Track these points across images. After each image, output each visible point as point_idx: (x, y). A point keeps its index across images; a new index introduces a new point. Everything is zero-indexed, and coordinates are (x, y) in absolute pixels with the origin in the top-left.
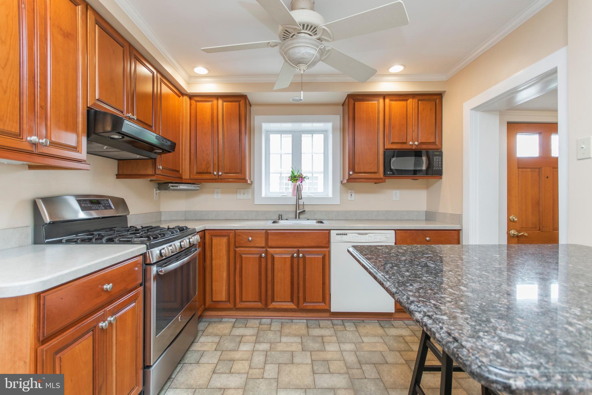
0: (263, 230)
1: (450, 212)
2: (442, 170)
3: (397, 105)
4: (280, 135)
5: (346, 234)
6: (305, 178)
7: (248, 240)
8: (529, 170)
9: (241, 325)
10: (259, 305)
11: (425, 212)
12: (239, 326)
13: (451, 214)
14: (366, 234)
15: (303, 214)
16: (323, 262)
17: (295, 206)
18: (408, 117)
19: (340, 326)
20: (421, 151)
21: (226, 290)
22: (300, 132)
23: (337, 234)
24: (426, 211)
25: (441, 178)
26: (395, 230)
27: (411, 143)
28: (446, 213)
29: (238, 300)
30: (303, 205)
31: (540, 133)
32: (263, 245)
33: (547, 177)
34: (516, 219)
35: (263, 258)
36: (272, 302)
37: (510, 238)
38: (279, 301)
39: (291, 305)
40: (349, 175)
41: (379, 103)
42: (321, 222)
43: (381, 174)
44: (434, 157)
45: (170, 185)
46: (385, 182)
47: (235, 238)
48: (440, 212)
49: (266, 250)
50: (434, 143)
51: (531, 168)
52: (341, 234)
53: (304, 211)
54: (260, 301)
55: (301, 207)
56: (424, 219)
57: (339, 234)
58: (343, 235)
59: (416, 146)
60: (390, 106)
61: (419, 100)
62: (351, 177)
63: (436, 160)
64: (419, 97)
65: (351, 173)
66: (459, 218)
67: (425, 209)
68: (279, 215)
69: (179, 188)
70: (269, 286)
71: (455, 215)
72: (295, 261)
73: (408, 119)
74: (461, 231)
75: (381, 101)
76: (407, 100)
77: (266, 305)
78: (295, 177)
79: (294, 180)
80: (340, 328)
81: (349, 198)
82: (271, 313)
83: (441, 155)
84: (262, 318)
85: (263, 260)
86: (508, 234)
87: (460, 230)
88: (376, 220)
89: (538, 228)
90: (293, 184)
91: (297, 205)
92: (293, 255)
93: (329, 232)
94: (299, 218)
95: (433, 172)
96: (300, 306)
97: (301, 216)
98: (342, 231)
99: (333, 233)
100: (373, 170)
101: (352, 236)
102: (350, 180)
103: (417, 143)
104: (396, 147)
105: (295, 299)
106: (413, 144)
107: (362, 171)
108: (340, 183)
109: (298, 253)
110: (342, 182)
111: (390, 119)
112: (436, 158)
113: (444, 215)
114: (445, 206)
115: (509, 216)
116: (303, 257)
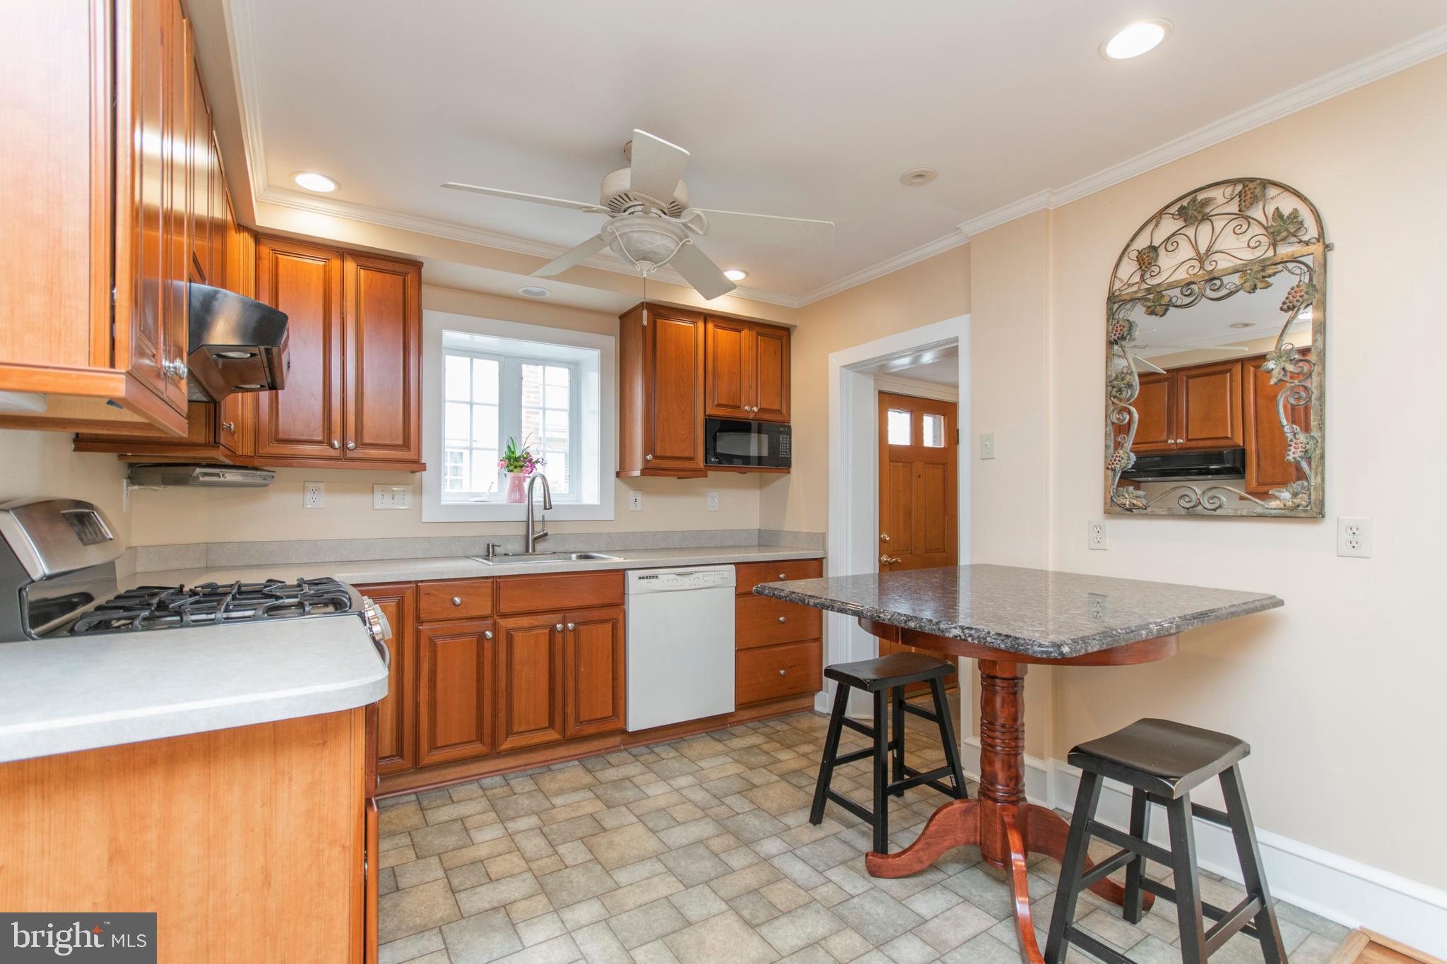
0: (487, 578)
1: (805, 530)
2: (790, 458)
3: (725, 337)
4: (469, 359)
5: (657, 577)
6: (537, 462)
7: (454, 603)
8: (901, 464)
9: (439, 802)
10: (477, 748)
11: (757, 532)
12: (434, 804)
13: (808, 534)
14: (691, 573)
15: (545, 540)
16: (613, 635)
17: (525, 524)
18: (743, 359)
19: (647, 756)
20: (750, 423)
21: (392, 728)
22: (518, 358)
23: (640, 578)
24: (759, 530)
25: (789, 472)
26: (736, 564)
27: (746, 408)
28: (799, 532)
29: (424, 745)
30: (543, 521)
31: (911, 412)
32: (488, 611)
33: (919, 476)
34: (888, 539)
35: (487, 639)
36: (507, 736)
37: (883, 566)
38: (524, 730)
39: (553, 735)
40: (646, 461)
41: (696, 328)
42: (587, 557)
43: (701, 463)
44: (781, 436)
45: (198, 470)
46: (706, 476)
47: (417, 601)
48: (786, 529)
49: (495, 623)
50: (779, 412)
51: (904, 462)
52: (647, 578)
53: (546, 535)
54: (480, 738)
55: (538, 528)
56: (757, 544)
57: (643, 578)
58: (650, 578)
59: (754, 414)
60: (714, 336)
61: (758, 334)
62: (650, 465)
63: (783, 440)
64: (760, 329)
65: (649, 457)
66: (822, 538)
67: (757, 526)
68: (488, 545)
69: (222, 479)
70: (502, 703)
71: (815, 534)
72: (559, 638)
73: (743, 366)
74: (824, 560)
75: (701, 325)
76: (740, 331)
77: (494, 744)
78: (517, 459)
79: (516, 467)
80: (651, 758)
81: (632, 507)
82: (507, 759)
83: (788, 431)
84: (480, 779)
85: (487, 645)
86: (880, 561)
87: (823, 558)
88: (680, 549)
89: (910, 551)
90: (510, 475)
91: (529, 522)
92: (554, 626)
93: (619, 575)
94: (534, 550)
95: (779, 461)
96: (569, 733)
97: (540, 547)
98: (649, 572)
99: (632, 577)
100: (686, 455)
101: (666, 579)
102: (648, 470)
103: (755, 409)
104: (722, 412)
105: (558, 719)
106: (750, 409)
107: (668, 454)
108: (614, 474)
109: (564, 622)
110: (618, 475)
111: (714, 361)
112: (782, 438)
113: (796, 535)
114: (797, 521)
115: (880, 534)
116: (574, 630)
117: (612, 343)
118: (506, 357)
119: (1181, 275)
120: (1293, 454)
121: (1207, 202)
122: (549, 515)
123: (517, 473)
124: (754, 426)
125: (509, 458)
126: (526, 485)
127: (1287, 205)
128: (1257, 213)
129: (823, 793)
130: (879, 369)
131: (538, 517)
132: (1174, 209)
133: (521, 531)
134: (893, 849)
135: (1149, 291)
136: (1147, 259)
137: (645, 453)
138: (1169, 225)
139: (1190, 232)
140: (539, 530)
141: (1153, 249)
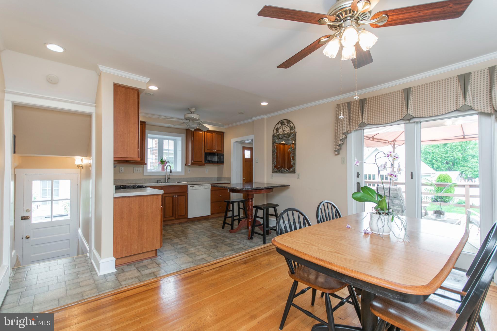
0: (160, 186)
2: (224, 161)
3: (209, 135)
4: (152, 139)
5: (194, 186)
6: (168, 162)
8: (247, 162)
11: (217, 178)
13: (227, 178)
14: (201, 186)
16: (185, 198)
22: (162, 139)
23: (191, 187)
25: (223, 164)
26: (211, 184)
30: (169, 175)
31: (250, 151)
34: (245, 179)
40: (192, 162)
41: (203, 133)
42: (179, 183)
43: (204, 162)
46: (205, 165)
48: (223, 177)
50: (221, 151)
53: (170, 178)
56: (215, 180)
60: (207, 134)
61: (217, 134)
64: (217, 133)
66: (230, 179)
67: (217, 176)
68: (158, 180)
72: (174, 198)
73: (213, 141)
76: (212, 133)
78: (163, 162)
81: (189, 172)
83: (223, 155)
87: (230, 183)
88: (199, 181)
90: (161, 165)
91: (166, 175)
92: (173, 196)
93: (186, 186)
94: (167, 181)
95: (221, 162)
96: (176, 218)
97: (169, 181)
98: (192, 185)
99: (189, 186)
100: (200, 161)
101: (196, 187)
102: (192, 164)
103: (216, 150)
104: (208, 151)
105: (174, 215)
106: (215, 150)
107: (197, 161)
108: (184, 165)
109: (175, 195)
110: (185, 165)
111: (207, 140)
112: (222, 157)
113: (225, 178)
114: (225, 175)
115: (243, 178)
116: (177, 197)
117: (184, 136)
118: (160, 138)
119: (281, 133)
120: (292, 163)
121: (284, 122)
122: (171, 174)
123: (163, 165)
124: (216, 154)
125: (161, 161)
126: (165, 167)
127: (292, 125)
128: (288, 125)
129: (224, 223)
130: (243, 142)
131: (168, 174)
132: (280, 122)
133: (165, 177)
134: (234, 228)
135: (277, 135)
136: (277, 129)
137: (192, 160)
138: (280, 125)
139: (282, 126)
140: (168, 177)
141: (278, 128)
